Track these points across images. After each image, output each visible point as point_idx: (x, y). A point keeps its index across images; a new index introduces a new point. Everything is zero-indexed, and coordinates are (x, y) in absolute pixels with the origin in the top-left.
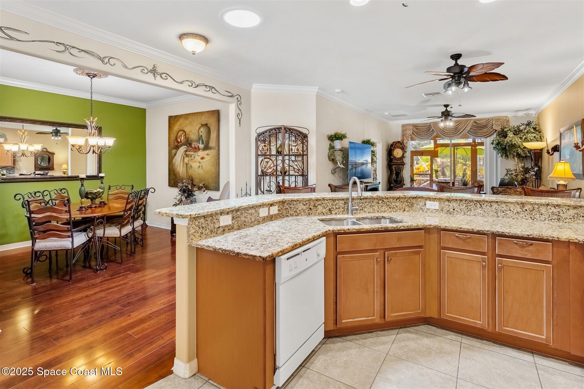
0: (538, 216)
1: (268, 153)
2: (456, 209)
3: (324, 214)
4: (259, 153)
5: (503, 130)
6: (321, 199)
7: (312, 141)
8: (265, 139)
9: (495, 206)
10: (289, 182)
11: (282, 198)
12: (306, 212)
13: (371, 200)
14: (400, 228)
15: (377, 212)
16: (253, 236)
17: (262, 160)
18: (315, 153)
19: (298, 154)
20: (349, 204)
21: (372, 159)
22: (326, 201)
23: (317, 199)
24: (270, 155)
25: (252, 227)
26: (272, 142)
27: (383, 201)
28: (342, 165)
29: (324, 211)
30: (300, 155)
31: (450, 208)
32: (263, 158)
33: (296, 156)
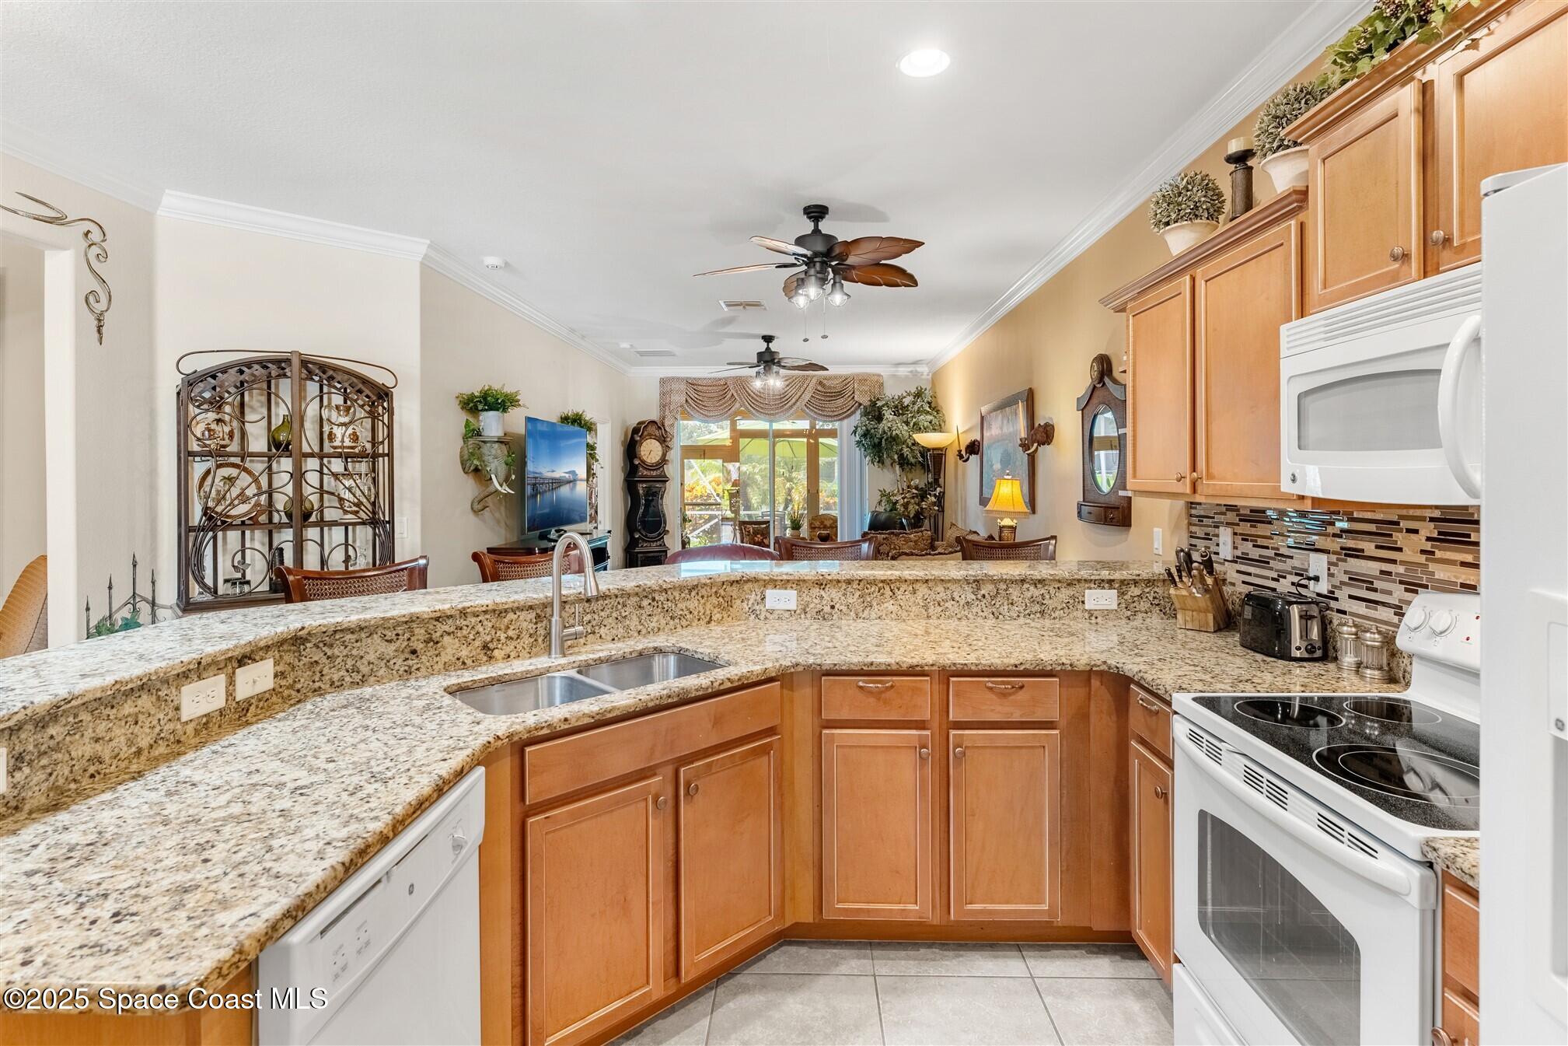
0: (1006, 607)
1: (234, 447)
2: (837, 607)
3: (464, 663)
4: (195, 446)
5: (873, 404)
6: (453, 612)
7: (407, 411)
8: (222, 398)
9: (923, 590)
10: (322, 545)
11: (292, 627)
12: (397, 667)
13: (619, 599)
14: (722, 687)
15: (636, 634)
16: (134, 841)
17: (208, 472)
18: (417, 447)
19: (357, 451)
20: (553, 620)
21: (589, 468)
22: (473, 620)
23: (438, 614)
24: (244, 454)
25: (139, 775)
26: (251, 407)
27: (654, 599)
28: (505, 485)
29: (464, 653)
30: (363, 455)
31: (824, 602)
32: (210, 463)
33: (346, 459)
